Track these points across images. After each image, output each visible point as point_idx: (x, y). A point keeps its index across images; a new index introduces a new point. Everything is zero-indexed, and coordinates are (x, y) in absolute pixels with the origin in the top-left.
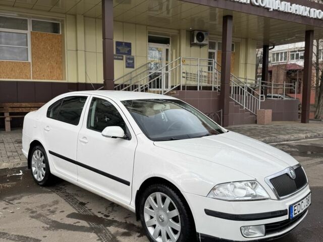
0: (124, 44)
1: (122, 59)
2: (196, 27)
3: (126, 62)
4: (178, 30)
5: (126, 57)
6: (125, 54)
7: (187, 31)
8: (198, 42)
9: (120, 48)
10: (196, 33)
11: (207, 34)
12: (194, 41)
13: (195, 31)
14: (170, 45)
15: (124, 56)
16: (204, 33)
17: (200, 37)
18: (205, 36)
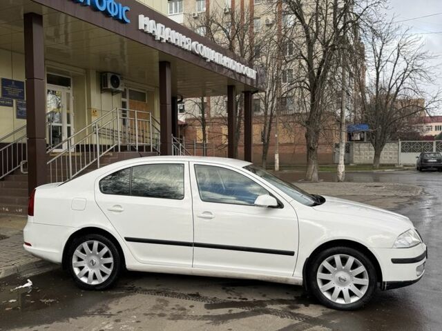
0: (13, 83)
1: (12, 106)
2: (109, 68)
3: (17, 109)
4: (85, 69)
5: (17, 103)
6: (16, 98)
7: (97, 72)
8: (113, 88)
9: (7, 88)
10: (109, 76)
11: (122, 78)
12: (107, 86)
13: (108, 74)
14: (71, 88)
15: (14, 101)
16: (119, 77)
17: (115, 82)
18: (120, 81)
